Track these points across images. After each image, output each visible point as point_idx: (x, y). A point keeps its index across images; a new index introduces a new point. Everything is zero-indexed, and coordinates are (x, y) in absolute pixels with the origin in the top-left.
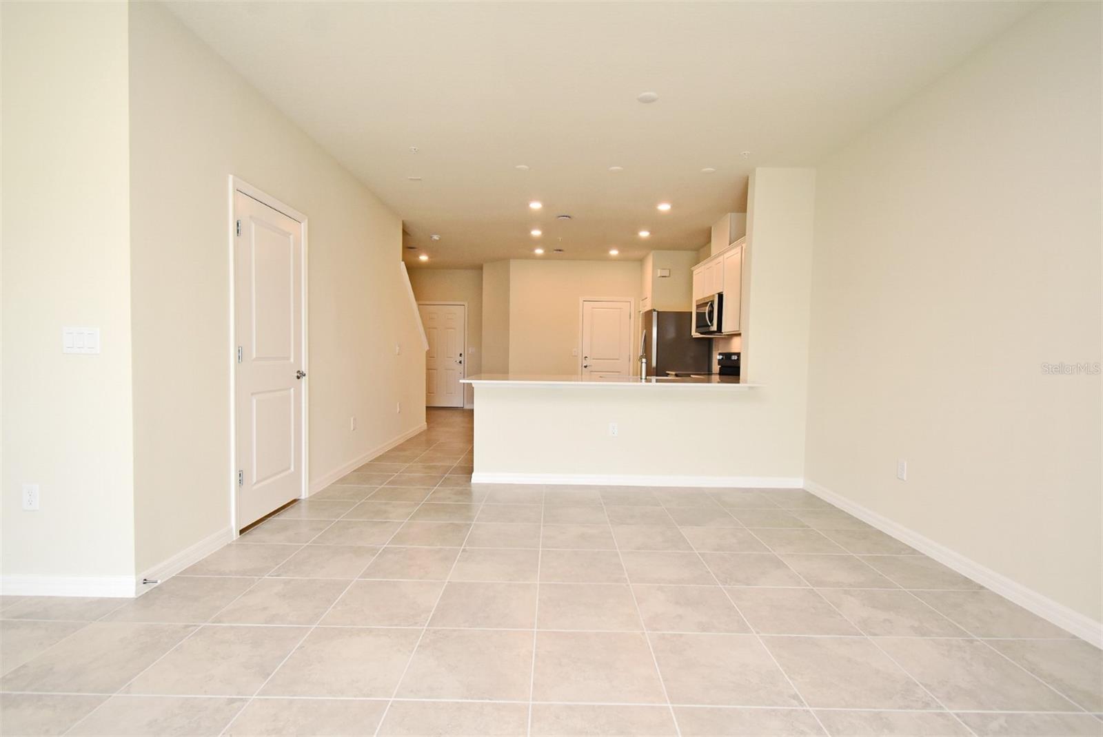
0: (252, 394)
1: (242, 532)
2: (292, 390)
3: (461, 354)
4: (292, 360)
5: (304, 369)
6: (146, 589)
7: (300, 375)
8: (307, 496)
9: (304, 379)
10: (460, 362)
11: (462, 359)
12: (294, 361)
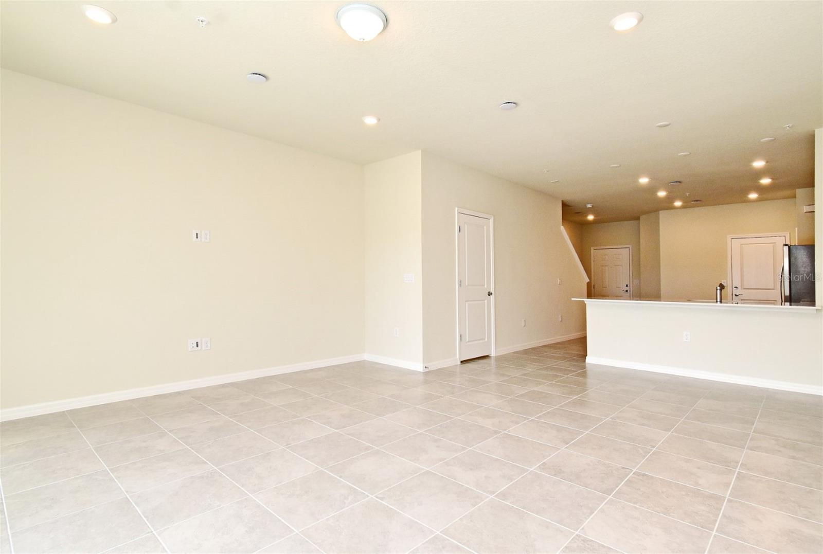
0: (466, 301)
1: (462, 362)
2: (486, 301)
3: (627, 286)
4: (486, 286)
5: (492, 291)
6: (427, 370)
7: (490, 294)
8: (494, 355)
9: (492, 296)
10: (627, 291)
11: (628, 288)
12: (487, 287)
